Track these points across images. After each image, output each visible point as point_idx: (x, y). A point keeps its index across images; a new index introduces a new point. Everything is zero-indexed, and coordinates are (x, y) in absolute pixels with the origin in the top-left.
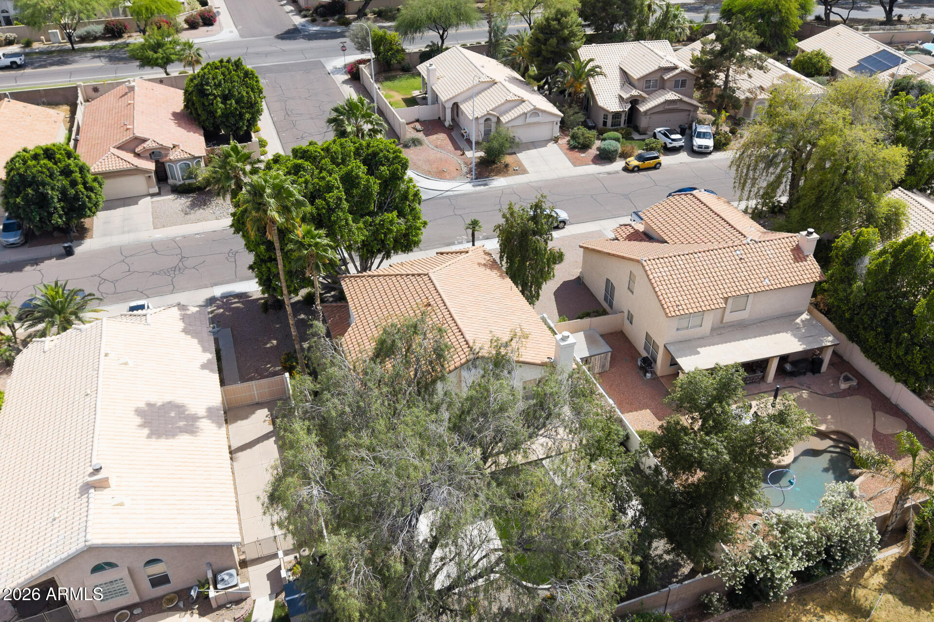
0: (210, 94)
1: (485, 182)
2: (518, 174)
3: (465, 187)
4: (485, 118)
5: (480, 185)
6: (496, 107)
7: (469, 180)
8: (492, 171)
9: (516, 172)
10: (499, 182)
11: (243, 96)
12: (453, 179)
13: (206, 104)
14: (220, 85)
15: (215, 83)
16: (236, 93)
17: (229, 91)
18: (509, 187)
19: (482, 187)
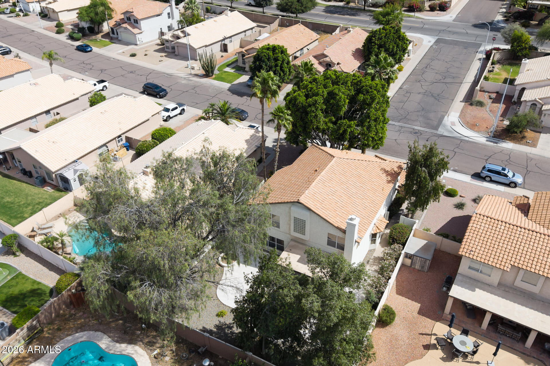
0: (374, 42)
1: (497, 141)
2: (528, 146)
3: (480, 139)
4: (532, 103)
5: (491, 142)
6: (544, 98)
7: (488, 136)
8: (510, 136)
9: (527, 144)
10: (508, 145)
11: (389, 48)
12: (478, 132)
13: (370, 47)
14: (381, 39)
15: (379, 37)
16: (387, 46)
17: (385, 43)
18: (511, 151)
19: (492, 144)
